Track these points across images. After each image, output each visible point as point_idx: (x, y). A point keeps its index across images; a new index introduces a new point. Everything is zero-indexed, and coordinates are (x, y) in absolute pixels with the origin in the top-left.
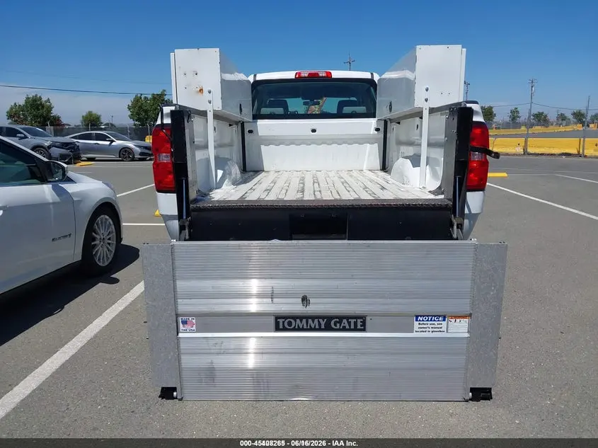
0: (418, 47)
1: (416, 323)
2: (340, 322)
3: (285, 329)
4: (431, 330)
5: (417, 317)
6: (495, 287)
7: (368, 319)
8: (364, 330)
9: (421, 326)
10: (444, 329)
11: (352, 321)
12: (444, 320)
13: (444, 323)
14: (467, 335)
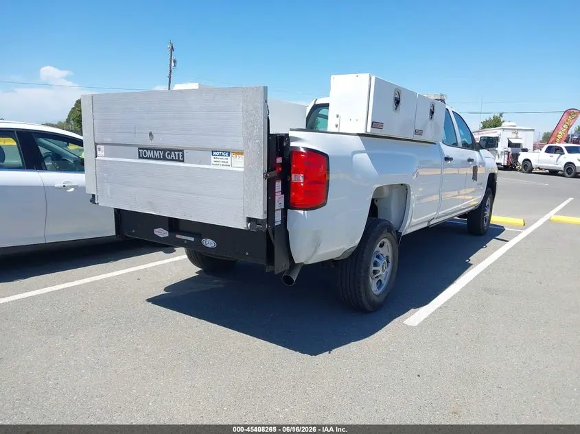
0: (332, 77)
1: (212, 157)
2: (170, 154)
3: (143, 158)
4: (221, 163)
5: (213, 152)
6: (257, 125)
7: (185, 151)
8: (183, 161)
9: (216, 160)
10: (229, 163)
11: (177, 153)
12: (229, 156)
13: (229, 158)
14: (243, 170)
